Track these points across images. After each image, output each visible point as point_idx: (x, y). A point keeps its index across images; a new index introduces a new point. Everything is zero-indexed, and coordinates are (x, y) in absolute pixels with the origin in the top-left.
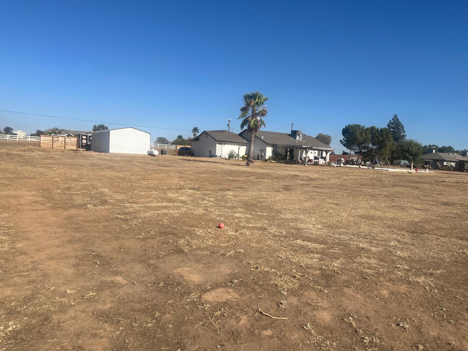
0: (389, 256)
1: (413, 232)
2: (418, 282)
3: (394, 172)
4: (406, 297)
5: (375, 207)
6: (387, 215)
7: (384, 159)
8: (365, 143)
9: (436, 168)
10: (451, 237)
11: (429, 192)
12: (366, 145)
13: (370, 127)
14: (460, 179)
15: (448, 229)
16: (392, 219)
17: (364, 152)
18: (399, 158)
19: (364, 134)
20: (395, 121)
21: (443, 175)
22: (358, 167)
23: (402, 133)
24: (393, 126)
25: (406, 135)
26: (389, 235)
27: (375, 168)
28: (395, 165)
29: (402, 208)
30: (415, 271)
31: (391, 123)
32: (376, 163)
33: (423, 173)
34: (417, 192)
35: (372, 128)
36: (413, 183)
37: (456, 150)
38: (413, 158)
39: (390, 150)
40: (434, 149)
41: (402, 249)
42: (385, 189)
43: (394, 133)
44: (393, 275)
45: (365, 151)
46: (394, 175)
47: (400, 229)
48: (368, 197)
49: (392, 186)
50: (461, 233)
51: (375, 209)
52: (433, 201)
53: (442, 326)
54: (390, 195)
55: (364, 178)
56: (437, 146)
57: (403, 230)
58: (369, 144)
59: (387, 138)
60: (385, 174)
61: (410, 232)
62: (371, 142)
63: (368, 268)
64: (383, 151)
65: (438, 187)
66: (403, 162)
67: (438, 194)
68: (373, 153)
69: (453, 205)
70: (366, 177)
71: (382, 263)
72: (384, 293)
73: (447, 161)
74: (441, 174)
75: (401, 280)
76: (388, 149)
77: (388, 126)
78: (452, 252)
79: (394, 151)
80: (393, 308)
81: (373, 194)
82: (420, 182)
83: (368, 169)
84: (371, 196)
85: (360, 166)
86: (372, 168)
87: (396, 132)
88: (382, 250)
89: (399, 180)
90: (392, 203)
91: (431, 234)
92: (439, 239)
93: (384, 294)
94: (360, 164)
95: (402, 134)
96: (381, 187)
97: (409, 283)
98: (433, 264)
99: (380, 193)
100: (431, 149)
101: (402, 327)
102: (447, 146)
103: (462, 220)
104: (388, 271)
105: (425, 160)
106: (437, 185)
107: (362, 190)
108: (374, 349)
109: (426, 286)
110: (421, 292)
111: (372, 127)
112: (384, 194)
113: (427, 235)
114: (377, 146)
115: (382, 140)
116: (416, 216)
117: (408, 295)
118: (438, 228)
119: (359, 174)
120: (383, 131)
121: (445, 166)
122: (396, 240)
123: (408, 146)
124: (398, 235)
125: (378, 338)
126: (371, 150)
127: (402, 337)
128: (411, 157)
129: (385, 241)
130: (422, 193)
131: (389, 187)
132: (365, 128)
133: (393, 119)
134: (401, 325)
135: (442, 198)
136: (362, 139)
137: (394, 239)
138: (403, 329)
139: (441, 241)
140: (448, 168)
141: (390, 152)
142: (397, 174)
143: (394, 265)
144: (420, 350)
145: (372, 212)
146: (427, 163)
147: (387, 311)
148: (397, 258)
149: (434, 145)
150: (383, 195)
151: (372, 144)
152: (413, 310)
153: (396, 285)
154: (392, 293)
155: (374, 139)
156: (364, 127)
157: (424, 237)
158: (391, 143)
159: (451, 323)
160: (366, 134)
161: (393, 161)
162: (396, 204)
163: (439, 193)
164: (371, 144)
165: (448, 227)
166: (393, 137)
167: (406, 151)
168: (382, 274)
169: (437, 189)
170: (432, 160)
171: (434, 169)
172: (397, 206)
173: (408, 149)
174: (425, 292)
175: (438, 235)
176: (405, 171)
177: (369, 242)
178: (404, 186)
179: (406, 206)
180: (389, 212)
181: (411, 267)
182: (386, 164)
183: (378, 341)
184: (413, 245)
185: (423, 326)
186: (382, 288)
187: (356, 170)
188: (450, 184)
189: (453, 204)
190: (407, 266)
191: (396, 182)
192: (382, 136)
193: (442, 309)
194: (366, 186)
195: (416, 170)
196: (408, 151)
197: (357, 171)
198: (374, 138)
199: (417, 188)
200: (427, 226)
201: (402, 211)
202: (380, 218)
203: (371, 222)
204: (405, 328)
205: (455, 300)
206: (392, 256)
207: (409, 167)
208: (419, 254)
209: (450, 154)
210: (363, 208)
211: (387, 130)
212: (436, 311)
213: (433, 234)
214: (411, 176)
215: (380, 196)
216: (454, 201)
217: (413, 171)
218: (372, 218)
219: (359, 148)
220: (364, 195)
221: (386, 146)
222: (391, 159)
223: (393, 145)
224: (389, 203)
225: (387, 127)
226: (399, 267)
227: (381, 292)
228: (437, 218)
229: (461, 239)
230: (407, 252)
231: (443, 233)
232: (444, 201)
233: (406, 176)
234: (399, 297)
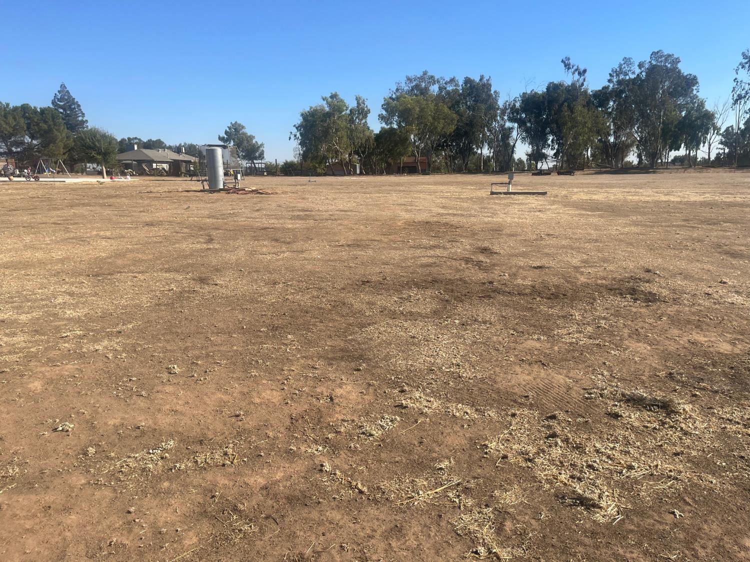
0: (52, 322)
1: (97, 275)
2: (96, 350)
3: (75, 184)
4: (74, 381)
5: (33, 245)
6: (53, 255)
7: (56, 163)
8: (17, 134)
9: (142, 173)
10: (154, 271)
11: (128, 210)
12: (18, 138)
13: (19, 105)
14: (174, 188)
15: (151, 260)
16: (62, 261)
17: (17, 152)
18: (81, 160)
19: (10, 119)
20: (65, 95)
21: (151, 183)
22: (6, 179)
23: (80, 116)
24: (62, 104)
25: (87, 121)
26: (55, 288)
27: (41, 179)
28: (77, 172)
29: (82, 240)
30: (94, 335)
31: (58, 99)
32: (41, 171)
33: (123, 182)
34: (109, 212)
35: (25, 108)
36: (105, 198)
37: (168, 145)
38: (104, 158)
39: (65, 146)
40: (136, 143)
41: (75, 306)
42: (55, 213)
43: (66, 117)
44: (54, 352)
45: (19, 150)
46: (73, 189)
47: (75, 273)
48: (21, 229)
49: (67, 207)
50: (167, 262)
51: (34, 248)
52: (132, 223)
53: (129, 405)
54: (62, 222)
55: (18, 197)
56: (140, 140)
57: (80, 275)
58: (23, 136)
59: (55, 125)
60: (59, 188)
61: (93, 276)
62: (27, 132)
63: (10, 353)
64: (51, 149)
65: (141, 201)
66: (90, 166)
67: (141, 212)
68: (34, 154)
69: (159, 225)
70: (22, 197)
71: (37, 337)
72: (34, 386)
73: (156, 162)
74: (148, 182)
75: (68, 356)
76: (61, 145)
77: (53, 103)
78: (154, 293)
79: (72, 149)
80: (49, 405)
81: (30, 223)
82: (116, 196)
83: (28, 181)
84: (27, 227)
85: (12, 177)
86: (34, 180)
87: (68, 115)
88: (40, 315)
89: (81, 197)
90: (66, 233)
91: (125, 272)
92: (135, 277)
93: (34, 389)
94: (13, 174)
95: (80, 118)
96: (49, 210)
97: (82, 356)
98: (124, 317)
99: (44, 220)
100: (131, 144)
101: (62, 430)
102: (154, 139)
103: (170, 244)
104: (46, 349)
105: (124, 162)
106: (142, 198)
107: (11, 218)
108: (9, 488)
109: (107, 353)
110: (100, 364)
111: (24, 105)
112: (52, 220)
113: (119, 275)
114: (39, 141)
115: (47, 128)
116: (103, 248)
117: (77, 375)
118: (136, 262)
119: (10, 191)
120: (46, 112)
121: (154, 169)
122: (67, 293)
123: (92, 139)
124: (72, 284)
125: (17, 465)
126: (30, 147)
127: (60, 447)
128: (99, 157)
129: (48, 299)
130: (116, 212)
131: (62, 209)
132: (11, 106)
133: (59, 91)
134: (61, 429)
135: (144, 216)
136: (8, 127)
137: (64, 292)
138: (64, 433)
139: (140, 280)
140: (159, 173)
141: (65, 151)
142: (81, 187)
143: (58, 335)
144: (90, 455)
145: (28, 254)
146: (127, 166)
147: (37, 415)
148: (64, 323)
149: (136, 138)
150: (49, 223)
151: (30, 138)
152: (84, 397)
153: (59, 366)
154: (50, 381)
155: (32, 127)
156: (8, 105)
157: (114, 278)
158: (64, 135)
159: (142, 396)
160: (15, 119)
161: (73, 165)
162: (72, 235)
163: (142, 209)
164: (27, 137)
165: (150, 257)
166: (65, 123)
167: (89, 148)
168: (35, 356)
169: (139, 204)
170: (134, 161)
171: (140, 175)
172: (72, 238)
173: (93, 143)
174: (106, 362)
175: (136, 272)
176: (93, 180)
177: (17, 308)
178: (89, 205)
179: (88, 235)
180: (59, 249)
181: (88, 330)
182: (61, 172)
183: (17, 470)
184: (96, 294)
185: (99, 416)
186: (31, 380)
187: (4, 186)
188: (159, 195)
189: (159, 223)
190: (81, 330)
191: (77, 200)
192: (45, 122)
193: (130, 380)
194: (19, 212)
195: (111, 178)
196: (93, 148)
197: (6, 187)
198: (32, 125)
199: (110, 206)
200: (119, 262)
201: (80, 245)
202: (41, 263)
203: (23, 272)
204: (67, 431)
205: (151, 360)
206: (57, 321)
207: (100, 173)
208: (103, 307)
209: (159, 151)
210: (10, 250)
211: (52, 111)
212: (121, 386)
213: (128, 272)
214: (103, 188)
215: (43, 225)
216: (161, 219)
217: (107, 180)
218: (26, 265)
219: (7, 145)
220: (14, 227)
221: (56, 140)
222: (69, 162)
223: (67, 138)
224: (60, 235)
225: (51, 106)
226: (66, 337)
227: (31, 386)
228: (136, 246)
229: (168, 271)
230: (83, 308)
231: (143, 267)
232: (148, 220)
233: (96, 188)
234: (61, 384)
